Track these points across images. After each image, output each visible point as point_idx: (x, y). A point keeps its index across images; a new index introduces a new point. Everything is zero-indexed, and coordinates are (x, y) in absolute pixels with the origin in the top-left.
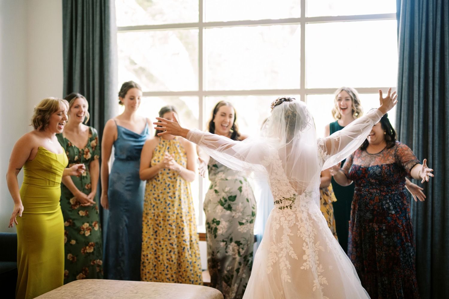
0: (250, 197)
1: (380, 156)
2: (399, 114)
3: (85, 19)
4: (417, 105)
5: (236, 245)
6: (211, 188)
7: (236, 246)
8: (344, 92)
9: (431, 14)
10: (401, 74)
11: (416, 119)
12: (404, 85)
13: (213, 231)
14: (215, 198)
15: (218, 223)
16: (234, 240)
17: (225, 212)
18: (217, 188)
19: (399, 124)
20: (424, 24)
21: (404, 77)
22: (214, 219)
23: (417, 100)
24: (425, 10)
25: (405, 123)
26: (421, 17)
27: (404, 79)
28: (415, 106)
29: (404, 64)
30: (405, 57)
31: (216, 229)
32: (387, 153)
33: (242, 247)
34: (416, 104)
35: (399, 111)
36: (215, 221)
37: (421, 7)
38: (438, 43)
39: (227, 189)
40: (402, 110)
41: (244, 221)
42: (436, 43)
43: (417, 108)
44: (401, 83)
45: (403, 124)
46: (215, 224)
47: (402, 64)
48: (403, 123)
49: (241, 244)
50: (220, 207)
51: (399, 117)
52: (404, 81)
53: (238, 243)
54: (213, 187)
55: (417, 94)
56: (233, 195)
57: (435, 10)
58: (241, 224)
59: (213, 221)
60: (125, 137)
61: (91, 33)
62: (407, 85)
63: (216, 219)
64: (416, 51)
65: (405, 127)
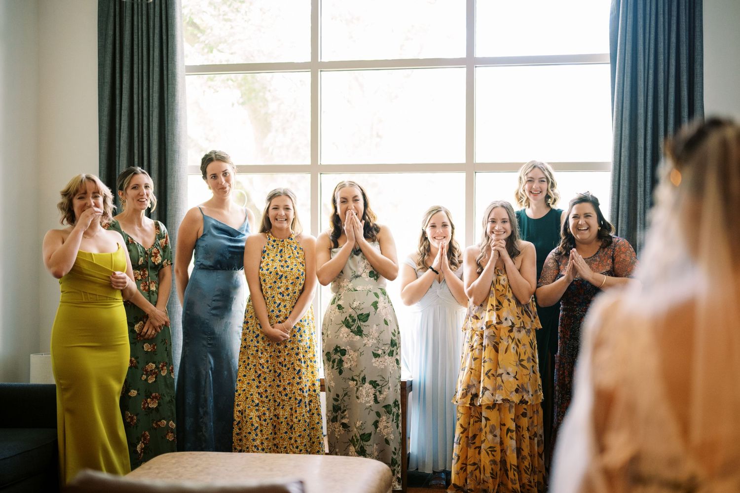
0: (390, 318)
1: (596, 260)
2: (616, 202)
3: (135, 53)
4: (642, 189)
5: (371, 386)
6: (333, 302)
7: (371, 389)
8: (536, 169)
9: (661, 57)
10: (619, 143)
11: (641, 210)
12: (622, 158)
13: (335, 364)
14: (339, 317)
15: (343, 352)
16: (368, 380)
17: (353, 338)
18: (340, 302)
19: (615, 216)
20: (651, 71)
21: (623, 148)
22: (337, 347)
23: (642, 181)
24: (652, 51)
25: (624, 215)
26: (647, 61)
27: (623, 150)
28: (639, 190)
29: (623, 129)
30: (624, 119)
31: (341, 362)
32: (604, 255)
33: (380, 389)
34: (640, 187)
35: (616, 197)
36: (338, 349)
37: (647, 47)
38: (672, 98)
39: (355, 304)
40: (621, 196)
41: (380, 352)
42: (669, 100)
43: (642, 193)
44: (618, 157)
45: (622, 217)
46: (339, 354)
47: (619, 129)
48: (622, 214)
49: (378, 385)
50: (345, 330)
51: (616, 206)
52: (623, 154)
53: (374, 384)
54: (336, 300)
55: (643, 172)
56: (365, 312)
57: (666, 51)
58: (376, 355)
59: (337, 350)
60: (215, 232)
61: (145, 75)
62: (627, 159)
63: (339, 347)
64: (641, 111)
65: (625, 219)
